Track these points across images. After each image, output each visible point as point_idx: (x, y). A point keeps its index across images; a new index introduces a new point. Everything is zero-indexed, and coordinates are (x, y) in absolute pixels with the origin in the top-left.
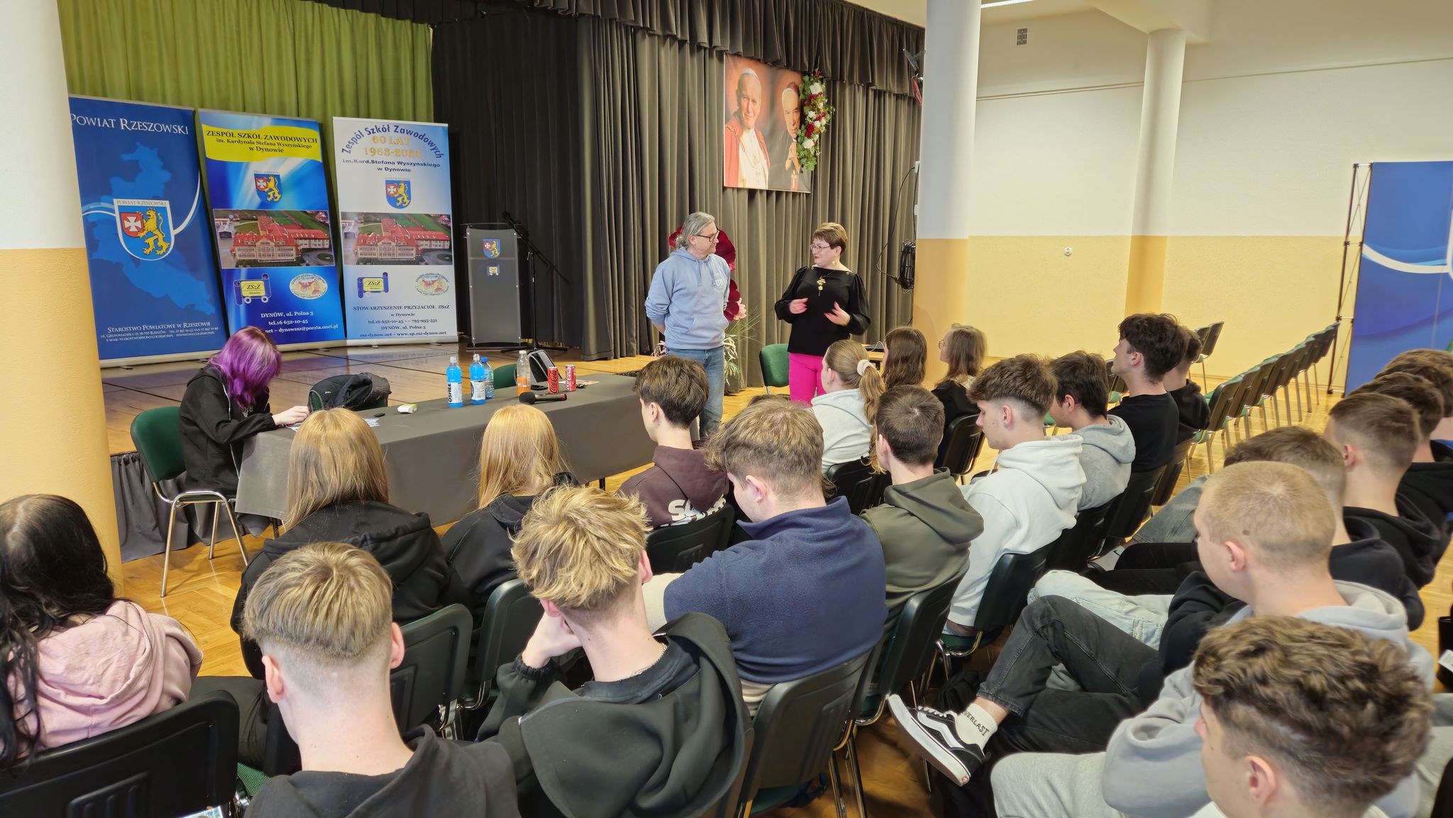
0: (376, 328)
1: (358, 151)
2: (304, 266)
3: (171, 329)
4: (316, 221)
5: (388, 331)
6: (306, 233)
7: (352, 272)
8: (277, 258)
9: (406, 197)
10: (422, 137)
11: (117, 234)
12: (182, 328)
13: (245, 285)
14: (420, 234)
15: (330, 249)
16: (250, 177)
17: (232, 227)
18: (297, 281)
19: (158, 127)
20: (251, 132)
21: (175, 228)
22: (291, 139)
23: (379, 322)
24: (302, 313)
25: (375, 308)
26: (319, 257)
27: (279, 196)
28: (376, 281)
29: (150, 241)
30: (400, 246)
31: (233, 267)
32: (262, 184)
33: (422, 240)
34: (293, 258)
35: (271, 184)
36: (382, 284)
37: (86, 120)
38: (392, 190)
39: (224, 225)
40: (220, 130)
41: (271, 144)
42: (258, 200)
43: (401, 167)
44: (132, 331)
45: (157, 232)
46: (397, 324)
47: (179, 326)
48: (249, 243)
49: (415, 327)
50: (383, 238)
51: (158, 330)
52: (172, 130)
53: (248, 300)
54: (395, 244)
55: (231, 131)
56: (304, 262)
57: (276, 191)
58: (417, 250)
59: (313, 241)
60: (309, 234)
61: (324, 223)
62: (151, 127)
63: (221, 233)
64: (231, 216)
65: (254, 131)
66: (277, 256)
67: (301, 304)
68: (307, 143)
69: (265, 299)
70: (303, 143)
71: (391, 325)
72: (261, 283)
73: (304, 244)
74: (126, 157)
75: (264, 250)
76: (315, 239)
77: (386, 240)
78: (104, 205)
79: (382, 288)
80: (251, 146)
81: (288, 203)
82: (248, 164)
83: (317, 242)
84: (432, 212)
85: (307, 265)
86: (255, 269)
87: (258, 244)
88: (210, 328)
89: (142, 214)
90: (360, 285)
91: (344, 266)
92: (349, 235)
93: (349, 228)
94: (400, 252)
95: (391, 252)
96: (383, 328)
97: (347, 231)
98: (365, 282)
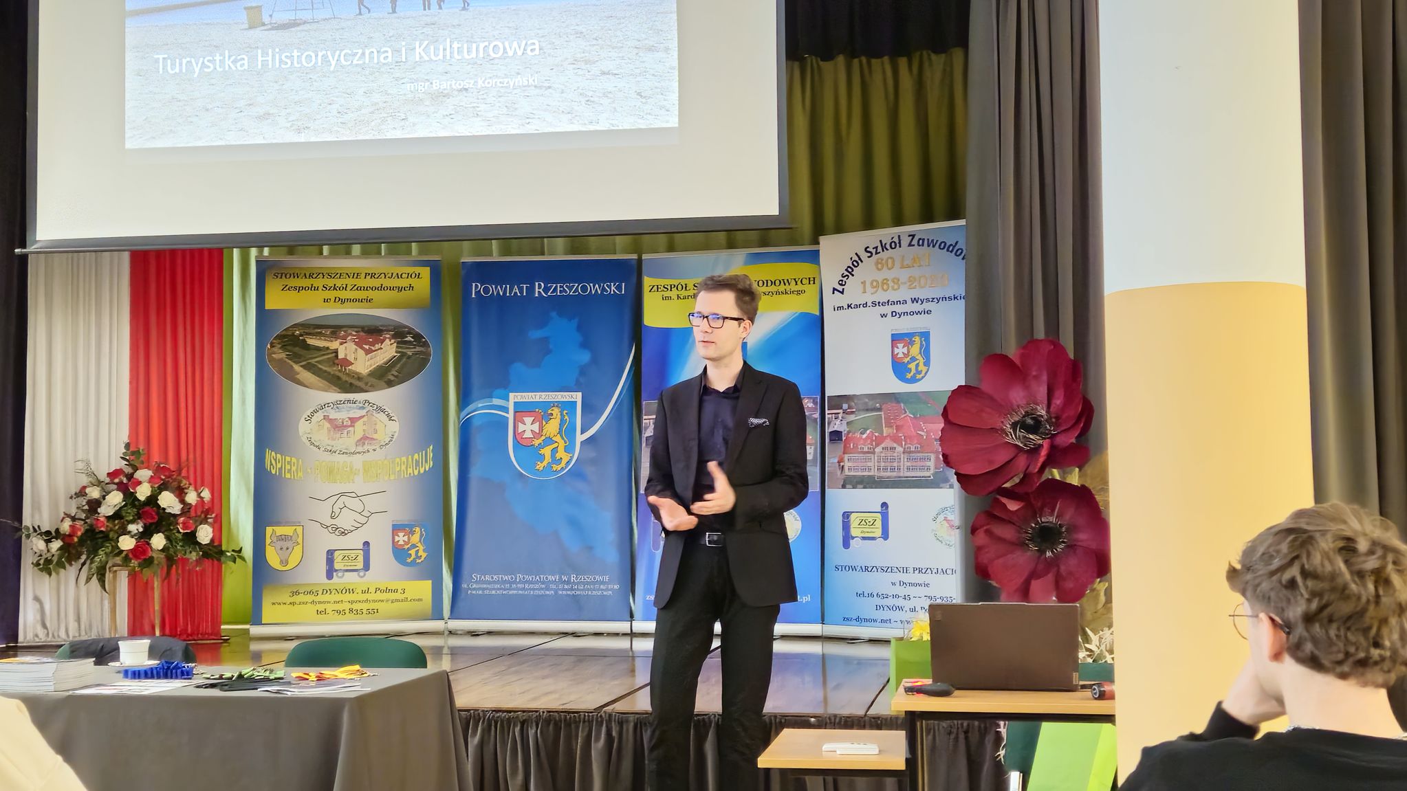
0: (867, 608)
1: (854, 289)
3: (553, 582)
5: (886, 614)
7: (837, 502)
9: (921, 361)
12: (568, 582)
19: (584, 289)
21: (582, 433)
22: (774, 283)
23: (872, 595)
25: (867, 569)
28: (870, 518)
29: (547, 451)
30: (910, 452)
36: (879, 524)
37: (490, 288)
38: (901, 350)
40: (668, 282)
43: (917, 307)
44: (501, 582)
45: (558, 439)
46: (900, 602)
47: (565, 578)
50: (884, 439)
51: (537, 582)
52: (604, 289)
54: (901, 449)
55: (685, 281)
62: (572, 289)
68: (800, 287)
70: (793, 287)
71: (890, 602)
74: (535, 334)
77: (888, 443)
78: (496, 402)
79: (878, 532)
88: (610, 586)
89: (541, 413)
90: (846, 526)
91: (827, 490)
92: (836, 435)
93: (838, 422)
94: (909, 464)
95: (895, 464)
96: (878, 607)
97: (836, 428)
98: (854, 520)
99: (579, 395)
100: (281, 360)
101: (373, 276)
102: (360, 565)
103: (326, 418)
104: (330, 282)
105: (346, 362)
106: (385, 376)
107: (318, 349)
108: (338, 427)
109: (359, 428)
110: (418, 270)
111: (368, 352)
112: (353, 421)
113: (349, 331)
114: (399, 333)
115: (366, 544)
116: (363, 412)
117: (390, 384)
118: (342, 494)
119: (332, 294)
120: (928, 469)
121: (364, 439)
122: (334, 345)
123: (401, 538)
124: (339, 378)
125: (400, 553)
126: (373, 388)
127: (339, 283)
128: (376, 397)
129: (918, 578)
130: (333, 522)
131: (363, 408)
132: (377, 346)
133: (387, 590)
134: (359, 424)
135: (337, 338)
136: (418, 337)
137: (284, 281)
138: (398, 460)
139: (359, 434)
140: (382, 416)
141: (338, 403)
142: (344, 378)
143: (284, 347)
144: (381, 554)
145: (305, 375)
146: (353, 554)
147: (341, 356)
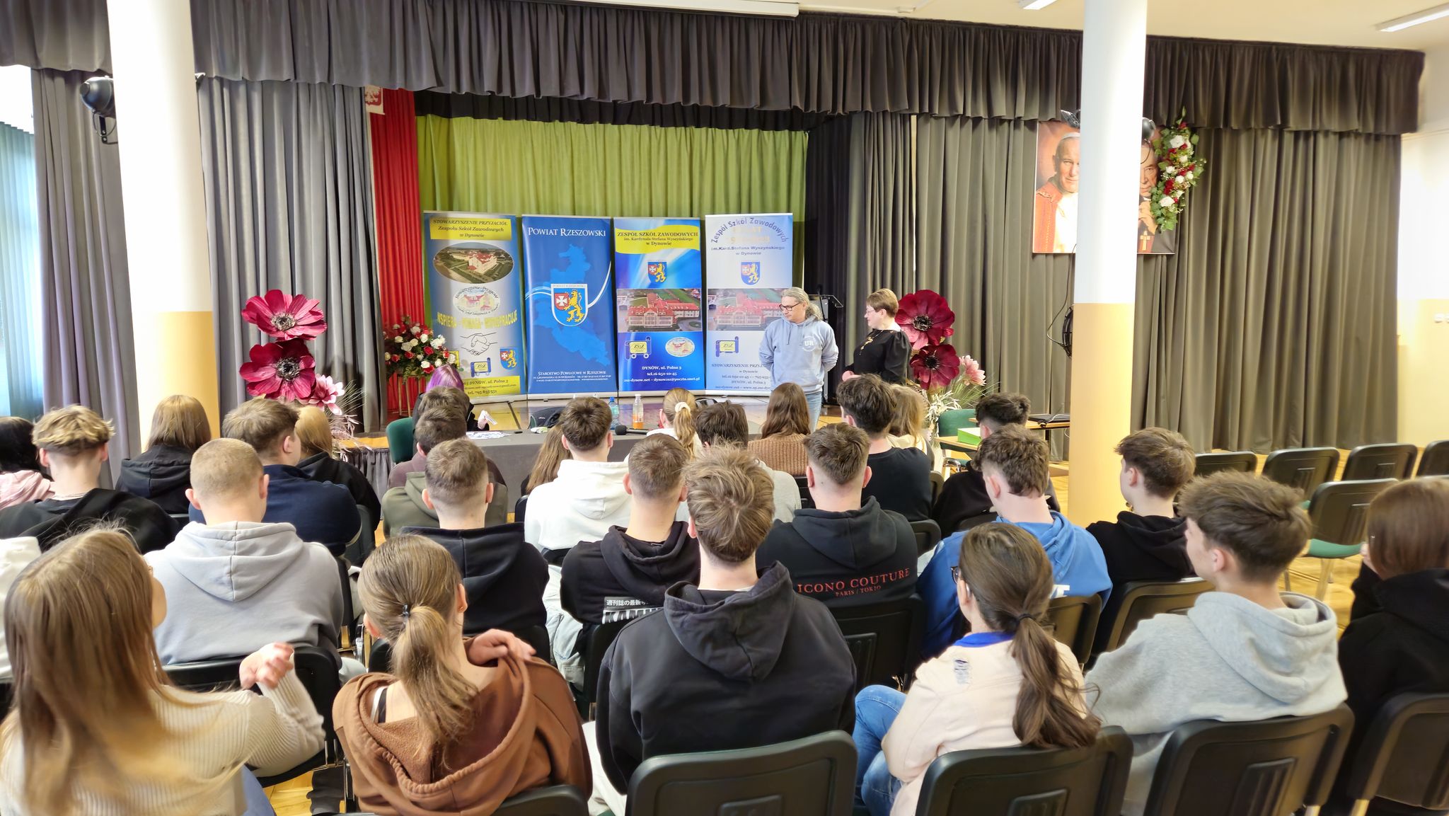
0: (728, 382)
1: (724, 241)
2: (678, 331)
3: (579, 375)
4: (690, 297)
5: (737, 385)
6: (681, 306)
7: (713, 335)
8: (658, 325)
9: (756, 274)
10: (771, 225)
11: (551, 308)
12: (586, 375)
13: (632, 345)
14: (767, 305)
15: (699, 318)
16: (644, 265)
17: (628, 301)
18: (671, 343)
19: (585, 233)
20: (649, 231)
21: (589, 303)
22: (678, 234)
24: (672, 368)
25: (727, 365)
26: (690, 324)
27: (664, 278)
28: (729, 343)
29: (572, 313)
30: (749, 315)
31: (626, 331)
32: (653, 269)
33: (767, 310)
34: (670, 325)
35: (660, 270)
36: (734, 345)
37: (539, 231)
38: (745, 269)
39: (624, 299)
40: (627, 231)
41: (662, 239)
42: (648, 281)
43: (754, 251)
44: (553, 376)
45: (577, 306)
46: (743, 379)
47: (584, 373)
48: (639, 314)
49: (758, 382)
50: (737, 309)
51: (571, 375)
52: (595, 234)
53: (634, 356)
54: (745, 314)
55: (635, 232)
56: (678, 328)
57: (663, 274)
58: (762, 318)
59: (687, 312)
60: (684, 306)
61: (696, 298)
62: (581, 233)
63: (620, 306)
64: (629, 294)
65: (652, 230)
66: (659, 323)
67: (672, 360)
68: (690, 237)
69: (646, 356)
70: (687, 237)
71: (739, 379)
72: (645, 344)
73: (680, 314)
74: (562, 255)
75: (649, 318)
76: (688, 310)
77: (739, 311)
78: (544, 288)
79: (734, 350)
80: (648, 241)
81: (671, 283)
82: (644, 255)
83: (690, 313)
84: (776, 287)
85: (681, 330)
86: (641, 333)
87: (645, 314)
88: (604, 376)
89: (567, 294)
90: (718, 347)
91: (708, 331)
92: (712, 307)
93: (714, 301)
94: (749, 320)
95: (742, 320)
96: (733, 382)
97: (713, 303)
98: (722, 344)
99: (586, 285)
100: (441, 267)
101: (483, 223)
102: (487, 370)
103: (465, 296)
104: (463, 226)
105: (473, 268)
106: (492, 275)
107: (459, 261)
108: (471, 301)
109: (482, 302)
110: (506, 220)
111: (483, 262)
112: (479, 297)
113: (474, 251)
114: (498, 253)
115: (489, 359)
116: (483, 293)
117: (495, 279)
118: (476, 335)
119: (464, 232)
120: (758, 322)
121: (485, 307)
122: (467, 258)
123: (504, 356)
124: (470, 275)
125: (504, 363)
126: (487, 281)
127: (467, 226)
128: (490, 285)
129: (753, 369)
130: (472, 348)
131: (483, 291)
132: (488, 259)
133: (500, 381)
134: (481, 299)
135: (468, 255)
136: (507, 255)
137: (439, 224)
138: (501, 317)
139: (482, 304)
140: (492, 295)
141: (471, 288)
142: (473, 276)
143: (442, 260)
144: (496, 363)
145: (454, 274)
146: (483, 364)
147: (470, 264)
